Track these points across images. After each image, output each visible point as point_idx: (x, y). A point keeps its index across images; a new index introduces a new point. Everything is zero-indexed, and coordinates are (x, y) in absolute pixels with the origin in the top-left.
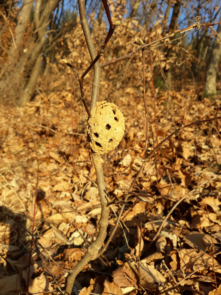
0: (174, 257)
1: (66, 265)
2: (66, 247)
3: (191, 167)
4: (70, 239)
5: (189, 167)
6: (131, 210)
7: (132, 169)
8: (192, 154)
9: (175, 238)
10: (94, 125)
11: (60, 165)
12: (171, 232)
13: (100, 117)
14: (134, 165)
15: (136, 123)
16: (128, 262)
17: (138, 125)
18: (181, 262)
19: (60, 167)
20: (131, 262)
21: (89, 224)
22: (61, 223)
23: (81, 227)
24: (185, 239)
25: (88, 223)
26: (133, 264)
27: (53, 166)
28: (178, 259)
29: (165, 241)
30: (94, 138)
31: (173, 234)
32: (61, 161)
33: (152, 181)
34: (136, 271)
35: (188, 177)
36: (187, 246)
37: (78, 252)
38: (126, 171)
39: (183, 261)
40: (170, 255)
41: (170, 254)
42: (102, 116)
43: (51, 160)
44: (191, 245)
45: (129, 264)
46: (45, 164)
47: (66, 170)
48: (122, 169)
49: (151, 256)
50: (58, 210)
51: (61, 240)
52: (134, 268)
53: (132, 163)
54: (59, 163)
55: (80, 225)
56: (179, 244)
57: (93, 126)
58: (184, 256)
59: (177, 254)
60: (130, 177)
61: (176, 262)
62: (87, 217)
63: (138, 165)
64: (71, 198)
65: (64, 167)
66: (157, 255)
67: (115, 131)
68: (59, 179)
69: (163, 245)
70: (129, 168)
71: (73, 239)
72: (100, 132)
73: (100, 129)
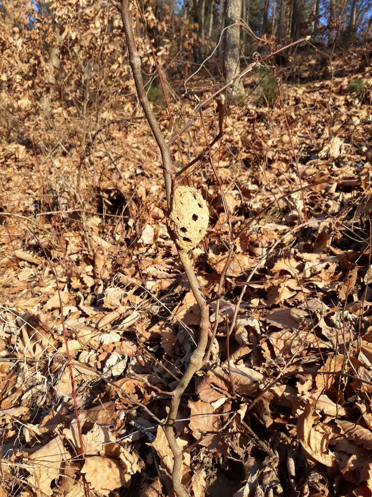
0: (264, 346)
1: (116, 405)
2: (103, 382)
3: (242, 223)
4: (105, 370)
5: (239, 223)
6: (182, 305)
7: (159, 245)
8: (238, 203)
9: (255, 323)
10: (178, 219)
12: (249, 317)
13: (183, 209)
14: (159, 240)
16: (210, 370)
18: (275, 349)
19: (39, 270)
20: (215, 368)
21: (124, 342)
22: (79, 353)
23: (114, 348)
24: (268, 321)
25: (121, 340)
26: (218, 370)
27: (27, 273)
28: (271, 347)
29: (245, 330)
31: (252, 320)
34: (226, 376)
36: (274, 329)
37: (128, 383)
38: (151, 251)
39: (277, 348)
40: (260, 345)
41: (259, 343)
42: (184, 206)
44: (279, 326)
45: (213, 371)
48: (143, 250)
49: (235, 354)
52: (222, 373)
53: (155, 237)
54: (37, 265)
55: (111, 347)
56: (263, 330)
57: (177, 221)
58: (277, 341)
59: (268, 341)
60: (159, 258)
61: (269, 352)
62: (118, 333)
63: (164, 237)
64: (80, 312)
65: (48, 269)
66: (243, 351)
67: (202, 221)
69: (245, 336)
70: (154, 246)
71: (110, 368)
72: (188, 226)
73: (186, 221)
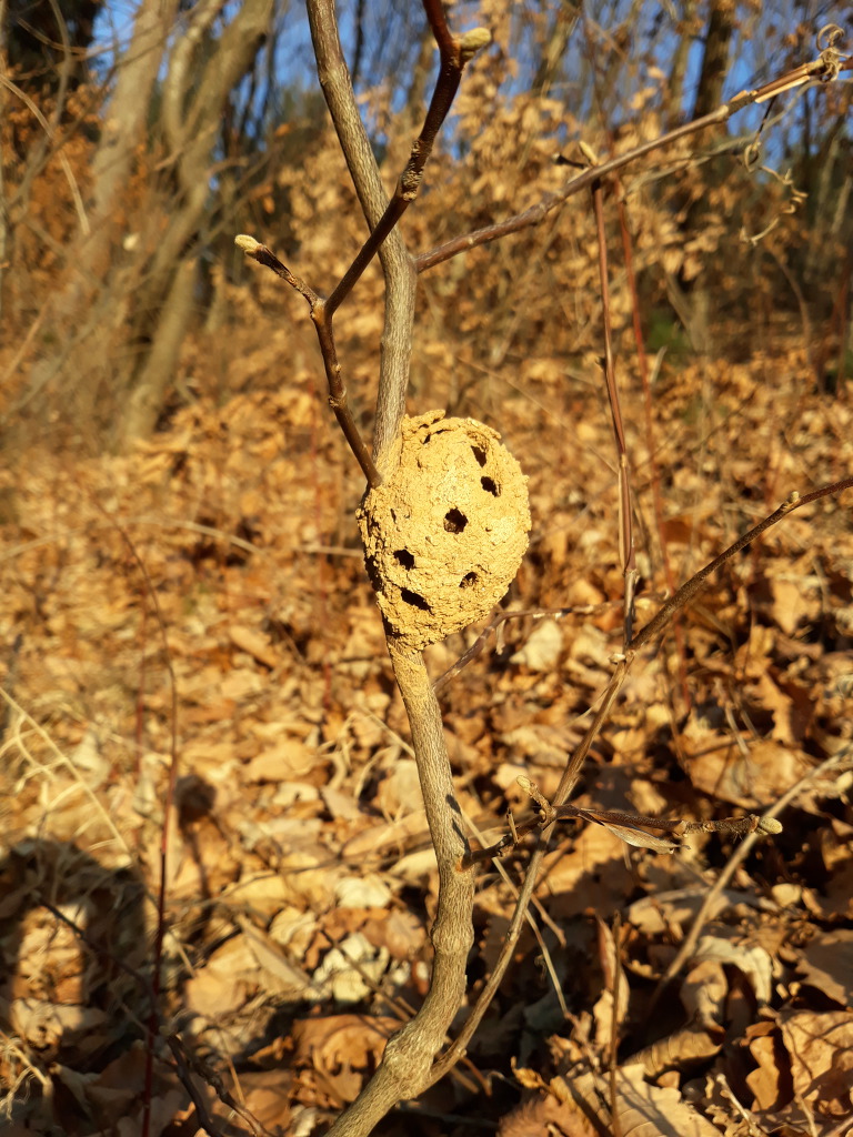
0: (762, 1049)
1: (302, 1085)
2: (302, 1009)
3: (812, 662)
4: (320, 975)
5: (803, 663)
6: (571, 851)
7: (567, 678)
8: (813, 610)
9: (759, 964)
10: (394, 517)
11: (274, 675)
12: (745, 936)
13: (415, 483)
14: (572, 665)
15: (574, 497)
16: (564, 1076)
17: (582, 505)
18: (796, 1069)
19: (273, 682)
20: (579, 1073)
21: (396, 912)
22: (280, 911)
23: (365, 923)
24: (804, 966)
25: (390, 906)
26: (586, 1082)
27: (245, 681)
28: (783, 1057)
29: (721, 977)
30: (394, 573)
31: (749, 948)
32: (279, 658)
33: (651, 728)
34: (602, 1114)
35: (801, 703)
36: (815, 1001)
37: (351, 1032)
38: (543, 689)
39: (805, 1066)
40: (744, 1042)
41: (744, 1035)
42: (425, 475)
43: (238, 659)
44: (835, 991)
45: (569, 1083)
46: (212, 674)
47: (297, 693)
48: (524, 682)
49: (663, 1047)
50: (269, 857)
51: (282, 981)
52: (593, 1101)
53: (564, 655)
54: (270, 669)
55: (358, 919)
56: (781, 990)
58: (809, 1044)
59: (777, 1035)
60: (557, 712)
61: (775, 1072)
62: (388, 885)
63: (589, 661)
64: (320, 806)
65: (291, 684)
66: (689, 1042)
67: (485, 539)
68: (271, 730)
69: (710, 997)
70: (553, 678)
71: (332, 975)
72: (422, 547)
73: (420, 530)
